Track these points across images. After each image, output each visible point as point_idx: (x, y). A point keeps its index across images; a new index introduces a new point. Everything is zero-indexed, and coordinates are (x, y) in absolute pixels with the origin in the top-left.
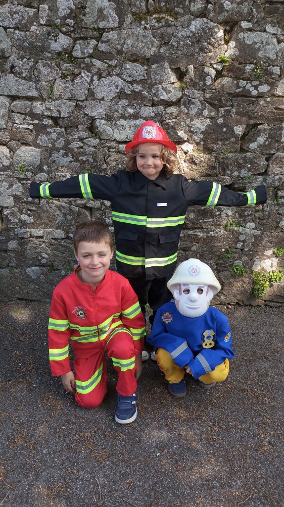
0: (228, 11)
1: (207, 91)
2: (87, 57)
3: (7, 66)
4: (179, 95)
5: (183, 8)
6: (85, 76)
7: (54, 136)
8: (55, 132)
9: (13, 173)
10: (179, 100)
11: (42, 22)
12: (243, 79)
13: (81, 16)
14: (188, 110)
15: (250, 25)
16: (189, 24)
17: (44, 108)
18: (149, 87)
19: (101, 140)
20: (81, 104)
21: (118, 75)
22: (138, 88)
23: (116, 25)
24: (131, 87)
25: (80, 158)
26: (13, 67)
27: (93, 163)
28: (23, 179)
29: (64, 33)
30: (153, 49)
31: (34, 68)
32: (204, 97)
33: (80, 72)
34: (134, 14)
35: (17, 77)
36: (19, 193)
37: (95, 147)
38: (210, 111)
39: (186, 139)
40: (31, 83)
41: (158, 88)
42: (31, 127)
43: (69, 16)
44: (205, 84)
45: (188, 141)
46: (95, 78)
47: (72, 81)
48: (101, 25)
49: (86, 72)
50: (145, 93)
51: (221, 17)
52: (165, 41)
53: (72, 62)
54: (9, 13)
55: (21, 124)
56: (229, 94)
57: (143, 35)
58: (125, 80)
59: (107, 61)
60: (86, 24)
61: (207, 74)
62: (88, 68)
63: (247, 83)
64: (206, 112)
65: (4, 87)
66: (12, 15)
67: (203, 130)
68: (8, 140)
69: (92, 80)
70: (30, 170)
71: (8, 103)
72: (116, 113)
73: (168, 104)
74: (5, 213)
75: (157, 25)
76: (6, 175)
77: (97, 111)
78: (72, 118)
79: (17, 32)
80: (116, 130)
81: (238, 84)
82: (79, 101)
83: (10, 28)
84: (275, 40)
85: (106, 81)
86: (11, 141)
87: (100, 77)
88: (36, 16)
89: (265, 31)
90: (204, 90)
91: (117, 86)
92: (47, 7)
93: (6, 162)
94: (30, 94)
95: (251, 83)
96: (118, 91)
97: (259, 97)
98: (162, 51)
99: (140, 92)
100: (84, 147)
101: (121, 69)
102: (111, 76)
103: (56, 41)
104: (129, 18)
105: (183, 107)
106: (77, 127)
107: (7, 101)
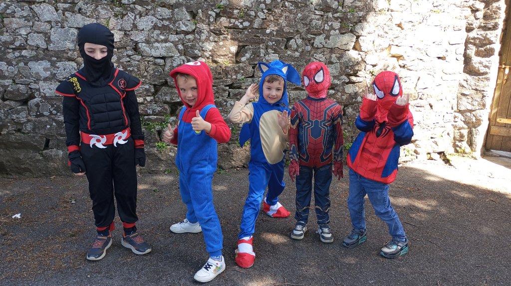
1: (211, 25)
2: (132, 4)
3: (76, 9)
4: (194, 28)
6: (131, 15)
10: (194, 31)
12: (233, 18)
14: (200, 37)
19: (142, 56)
20: (128, 33)
21: (152, 15)
22: (166, 23)
24: (162, 22)
25: (129, 69)
26: (80, 9)
27: (137, 72)
31: (95, 10)
32: (210, 29)
33: (127, 14)
35: (83, 16)
37: (138, 61)
38: (214, 37)
40: (94, 20)
41: (179, 23)
44: (209, 21)
45: (201, 56)
46: (137, 17)
47: (122, 19)
49: (131, 13)
50: (171, 26)
53: (121, 7)
56: (225, 27)
58: (157, 18)
59: (145, 7)
61: (211, 15)
62: (132, 10)
63: (236, 21)
64: (211, 38)
65: (74, 22)
67: (211, 49)
68: (76, 57)
69: (135, 18)
72: (152, 39)
73: (187, 33)
77: (139, 37)
78: (122, 42)
80: (153, 50)
81: (230, 21)
82: (127, 31)
85: (145, 19)
87: (141, 16)
90: (209, 25)
91: (152, 22)
95: (238, 21)
96: (153, 25)
97: (244, 29)
98: (180, 0)
99: (168, 26)
100: (131, 61)
101: (155, 11)
102: (148, 15)
105: (196, 35)
106: (126, 48)
107: (75, 31)
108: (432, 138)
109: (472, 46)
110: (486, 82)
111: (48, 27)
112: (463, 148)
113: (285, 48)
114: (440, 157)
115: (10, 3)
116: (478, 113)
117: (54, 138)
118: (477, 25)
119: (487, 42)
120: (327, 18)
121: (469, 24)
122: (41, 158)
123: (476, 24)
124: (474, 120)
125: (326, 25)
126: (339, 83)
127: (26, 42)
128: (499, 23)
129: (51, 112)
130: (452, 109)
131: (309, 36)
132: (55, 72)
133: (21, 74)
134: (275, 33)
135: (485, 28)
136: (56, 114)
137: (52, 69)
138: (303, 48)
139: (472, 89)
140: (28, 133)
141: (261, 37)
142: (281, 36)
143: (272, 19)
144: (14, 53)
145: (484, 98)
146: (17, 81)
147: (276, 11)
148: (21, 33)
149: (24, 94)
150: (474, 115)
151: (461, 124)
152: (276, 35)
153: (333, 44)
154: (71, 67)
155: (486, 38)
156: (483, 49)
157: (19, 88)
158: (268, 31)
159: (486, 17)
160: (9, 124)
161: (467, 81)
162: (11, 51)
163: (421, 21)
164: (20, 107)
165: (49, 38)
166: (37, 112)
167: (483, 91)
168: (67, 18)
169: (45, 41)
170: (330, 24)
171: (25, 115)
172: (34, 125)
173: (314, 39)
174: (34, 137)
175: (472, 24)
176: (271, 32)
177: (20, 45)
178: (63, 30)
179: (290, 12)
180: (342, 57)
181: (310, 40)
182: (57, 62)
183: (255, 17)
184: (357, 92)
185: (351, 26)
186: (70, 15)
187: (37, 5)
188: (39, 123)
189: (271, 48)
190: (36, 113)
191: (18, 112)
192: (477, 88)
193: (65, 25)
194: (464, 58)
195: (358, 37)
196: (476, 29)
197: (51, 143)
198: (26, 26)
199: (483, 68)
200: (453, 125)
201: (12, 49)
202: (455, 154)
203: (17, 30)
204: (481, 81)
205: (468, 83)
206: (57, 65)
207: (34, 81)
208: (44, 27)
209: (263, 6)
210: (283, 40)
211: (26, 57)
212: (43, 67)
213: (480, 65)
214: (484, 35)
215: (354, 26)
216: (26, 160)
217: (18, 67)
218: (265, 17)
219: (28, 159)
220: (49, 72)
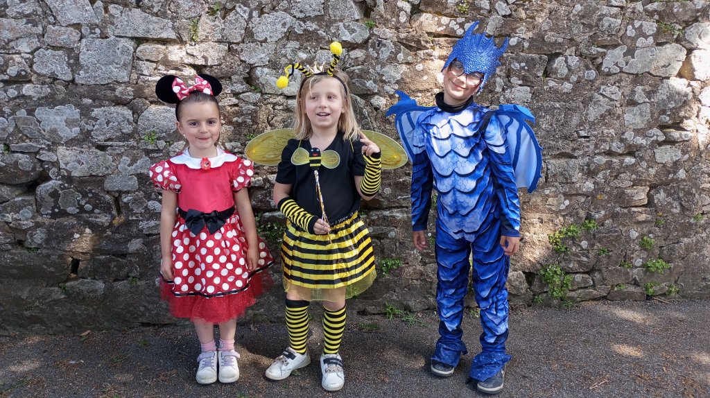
1: (401, 30)
4: (366, 35)
6: (242, 11)
9: (138, 143)
10: (366, 42)
12: (445, 15)
14: (378, 54)
17: (184, 53)
18: (327, 26)
19: (262, 94)
20: (235, 47)
21: (285, 10)
22: (312, 26)
24: (303, 25)
25: (235, 119)
27: (252, 125)
28: (152, 151)
32: (398, 37)
33: (235, 7)
35: (146, 12)
37: (255, 104)
38: (406, 55)
39: (376, 91)
40: (166, 21)
41: (338, 26)
44: (398, 22)
45: (379, 94)
46: (255, 14)
47: (224, 18)
49: (242, 6)
50: (321, 32)
55: (150, 76)
56: (429, 34)
58: (295, 17)
61: (401, 9)
62: (245, 1)
63: (451, 20)
64: (401, 56)
65: (127, 25)
67: (398, 79)
68: (130, 98)
69: (251, 16)
70: (163, 138)
71: (131, 48)
72: (283, 59)
73: (352, 46)
74: (125, 200)
76: (128, 146)
77: (257, 56)
78: (223, 66)
81: (439, 21)
82: (233, 43)
85: (269, 18)
86: (134, 99)
87: (262, 13)
90: (397, 29)
91: (284, 25)
93: (128, 129)
94: (164, 35)
95: (455, 20)
96: (286, 30)
99: (315, 32)
100: (240, 105)
102: (277, 11)
105: (371, 50)
106: (230, 78)
107: (130, 45)
111: (75, 35)
113: (544, 74)
120: (633, 12)
122: (63, 296)
125: (630, 27)
126: (644, 142)
127: (31, 67)
129: (81, 208)
131: (595, 50)
132: (90, 128)
133: (20, 131)
134: (526, 45)
136: (92, 212)
137: (83, 123)
138: (581, 74)
140: (38, 249)
142: (539, 50)
143: (523, 15)
144: (6, 91)
146: (13, 146)
148: (20, 48)
149: (28, 172)
152: (529, 48)
153: (640, 65)
154: (120, 118)
157: (17, 162)
164: (20, 199)
165: (77, 58)
166: (53, 208)
168: (113, 17)
169: (69, 65)
170: (637, 24)
171: (31, 215)
172: (49, 232)
173: (603, 55)
174: (48, 256)
176: (519, 43)
177: (19, 74)
178: (105, 41)
180: (654, 92)
181: (595, 59)
182: (95, 107)
183: (490, 12)
184: (677, 161)
185: (679, 30)
186: (119, 12)
188: (59, 228)
189: (518, 76)
190: (53, 210)
191: (17, 208)
193: (109, 31)
195: (690, 51)
197: (81, 267)
198: (29, 35)
201: (3, 81)
203: (12, 44)
206: (93, 114)
207: (48, 145)
208: (65, 37)
210: (540, 58)
211: (30, 97)
212: (65, 117)
215: (684, 28)
216: (34, 302)
217: (14, 119)
218: (508, 12)
219: (38, 299)
220: (78, 129)
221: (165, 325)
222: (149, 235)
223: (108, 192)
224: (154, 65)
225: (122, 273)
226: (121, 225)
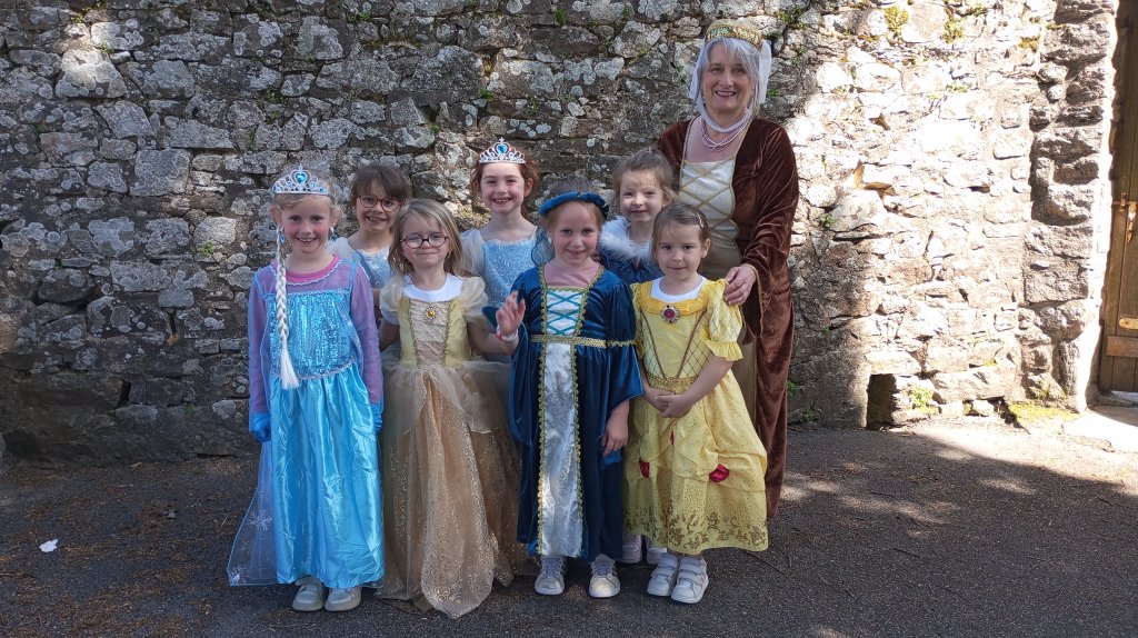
0: (485, 38)
1: (469, 133)
2: (302, 95)
3: (188, 110)
4: (432, 140)
5: (426, 34)
6: (300, 119)
7: (255, 200)
8: (257, 194)
9: (194, 256)
10: (432, 146)
11: (237, 53)
12: (515, 118)
13: (292, 46)
14: (446, 158)
15: (515, 53)
16: (437, 53)
17: (241, 162)
20: (294, 155)
21: (345, 117)
22: (374, 132)
23: (340, 55)
24: (364, 131)
26: (196, 110)
28: (209, 264)
29: (269, 66)
30: (392, 83)
31: (227, 110)
32: (465, 140)
33: (292, 116)
34: (362, 42)
35: (202, 123)
36: (202, 286)
39: (446, 196)
40: (223, 130)
41: (402, 131)
42: (222, 189)
43: (275, 46)
44: (464, 125)
45: (449, 199)
46: (314, 121)
47: (282, 126)
48: (320, 56)
49: (301, 114)
50: (384, 138)
51: (477, 44)
52: (406, 73)
53: (280, 102)
54: (192, 42)
55: (207, 186)
57: (377, 68)
58: (355, 123)
59: (330, 100)
60: (299, 54)
61: (467, 113)
62: (304, 109)
63: (521, 122)
64: (470, 160)
65: (184, 136)
66: (196, 46)
68: (186, 209)
69: (310, 124)
70: (221, 250)
71: (187, 159)
72: (345, 166)
73: (417, 151)
74: (180, 317)
75: (394, 54)
76: (183, 259)
77: (317, 164)
79: (202, 66)
81: (508, 123)
82: (292, 151)
83: (192, 61)
84: (549, 70)
85: (329, 125)
86: (190, 210)
87: (321, 120)
88: (230, 46)
89: (535, 59)
90: (464, 133)
91: (345, 131)
92: (244, 35)
93: (183, 241)
94: (221, 145)
95: (526, 123)
96: (346, 136)
97: (539, 139)
98: (404, 85)
99: (377, 137)
101: (350, 109)
102: (336, 118)
103: (258, 76)
104: (357, 48)
105: (438, 154)
107: (186, 156)
108: (972, 366)
109: (1046, 159)
110: (1084, 238)
111: (130, 148)
112: (1045, 387)
114: (996, 410)
115: (52, 103)
116: (1072, 307)
117: (141, 380)
118: (1054, 115)
119: (1079, 150)
121: (1035, 113)
122: (112, 424)
123: (1052, 111)
124: (1064, 322)
127: (85, 180)
128: (1103, 107)
129: (134, 326)
130: (1014, 300)
132: (143, 240)
133: (72, 246)
134: (606, 146)
135: (1072, 120)
136: (145, 330)
137: (137, 236)
139: (1055, 255)
140: (87, 371)
141: (576, 156)
142: (620, 151)
143: (599, 116)
144: (59, 205)
145: (1083, 274)
146: (65, 261)
147: (607, 99)
148: (75, 162)
149: (79, 288)
150: (1062, 311)
151: (1035, 333)
152: (610, 149)
154: (176, 230)
155: (1075, 141)
156: (1071, 166)
157: (68, 277)
158: (591, 142)
159: (1072, 96)
160: (47, 353)
161: (1041, 238)
162: (54, 199)
163: (927, 111)
164: (70, 316)
165: (132, 170)
166: (104, 326)
167: (1080, 258)
168: (169, 128)
169: (124, 176)
171: (81, 333)
172: (99, 353)
174: (98, 379)
175: (1043, 114)
176: (597, 144)
177: (73, 188)
178: (160, 153)
179: (637, 99)
182: (149, 219)
183: (562, 113)
186: (175, 123)
187: (109, 105)
188: (110, 348)
189: (598, 178)
190: (104, 329)
191: (66, 328)
192: (1065, 251)
193: (165, 143)
194: (1029, 188)
196: (1053, 124)
197: (133, 391)
198: (85, 148)
199: (1074, 207)
200: (1017, 336)
201: (57, 195)
202: (1028, 401)
203: (67, 158)
204: (1074, 235)
205: (1045, 241)
206: (147, 227)
207: (101, 260)
208: (121, 149)
209: (578, 89)
211: (84, 211)
212: (118, 230)
213: (1068, 201)
214: (1072, 136)
216: (82, 429)
217: (67, 233)
218: (582, 113)
219: (85, 426)
220: (132, 242)
221: (224, 456)
222: (206, 355)
223: (162, 309)
224: (211, 175)
225: (176, 398)
226: (175, 344)
